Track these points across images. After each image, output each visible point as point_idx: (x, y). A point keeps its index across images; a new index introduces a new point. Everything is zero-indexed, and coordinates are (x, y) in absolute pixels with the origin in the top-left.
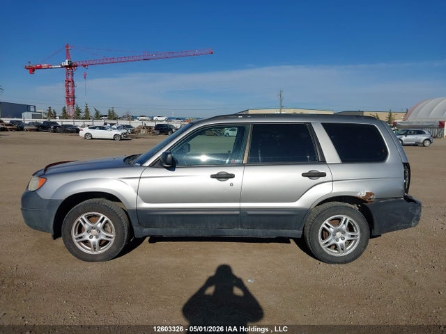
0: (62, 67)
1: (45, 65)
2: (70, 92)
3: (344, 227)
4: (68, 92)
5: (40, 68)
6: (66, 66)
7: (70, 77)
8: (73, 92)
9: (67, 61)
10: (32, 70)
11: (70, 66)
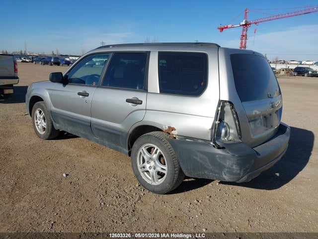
0: (241, 26)
1: (229, 26)
2: (243, 44)
3: (155, 156)
4: (242, 43)
5: (227, 28)
6: (243, 25)
7: (244, 33)
8: (245, 44)
9: (244, 21)
10: (222, 29)
11: (246, 25)
